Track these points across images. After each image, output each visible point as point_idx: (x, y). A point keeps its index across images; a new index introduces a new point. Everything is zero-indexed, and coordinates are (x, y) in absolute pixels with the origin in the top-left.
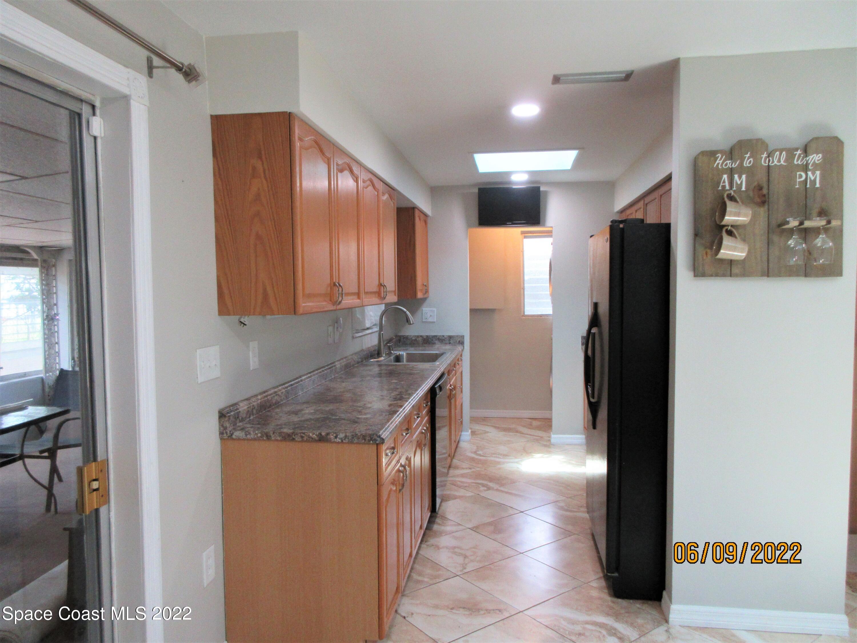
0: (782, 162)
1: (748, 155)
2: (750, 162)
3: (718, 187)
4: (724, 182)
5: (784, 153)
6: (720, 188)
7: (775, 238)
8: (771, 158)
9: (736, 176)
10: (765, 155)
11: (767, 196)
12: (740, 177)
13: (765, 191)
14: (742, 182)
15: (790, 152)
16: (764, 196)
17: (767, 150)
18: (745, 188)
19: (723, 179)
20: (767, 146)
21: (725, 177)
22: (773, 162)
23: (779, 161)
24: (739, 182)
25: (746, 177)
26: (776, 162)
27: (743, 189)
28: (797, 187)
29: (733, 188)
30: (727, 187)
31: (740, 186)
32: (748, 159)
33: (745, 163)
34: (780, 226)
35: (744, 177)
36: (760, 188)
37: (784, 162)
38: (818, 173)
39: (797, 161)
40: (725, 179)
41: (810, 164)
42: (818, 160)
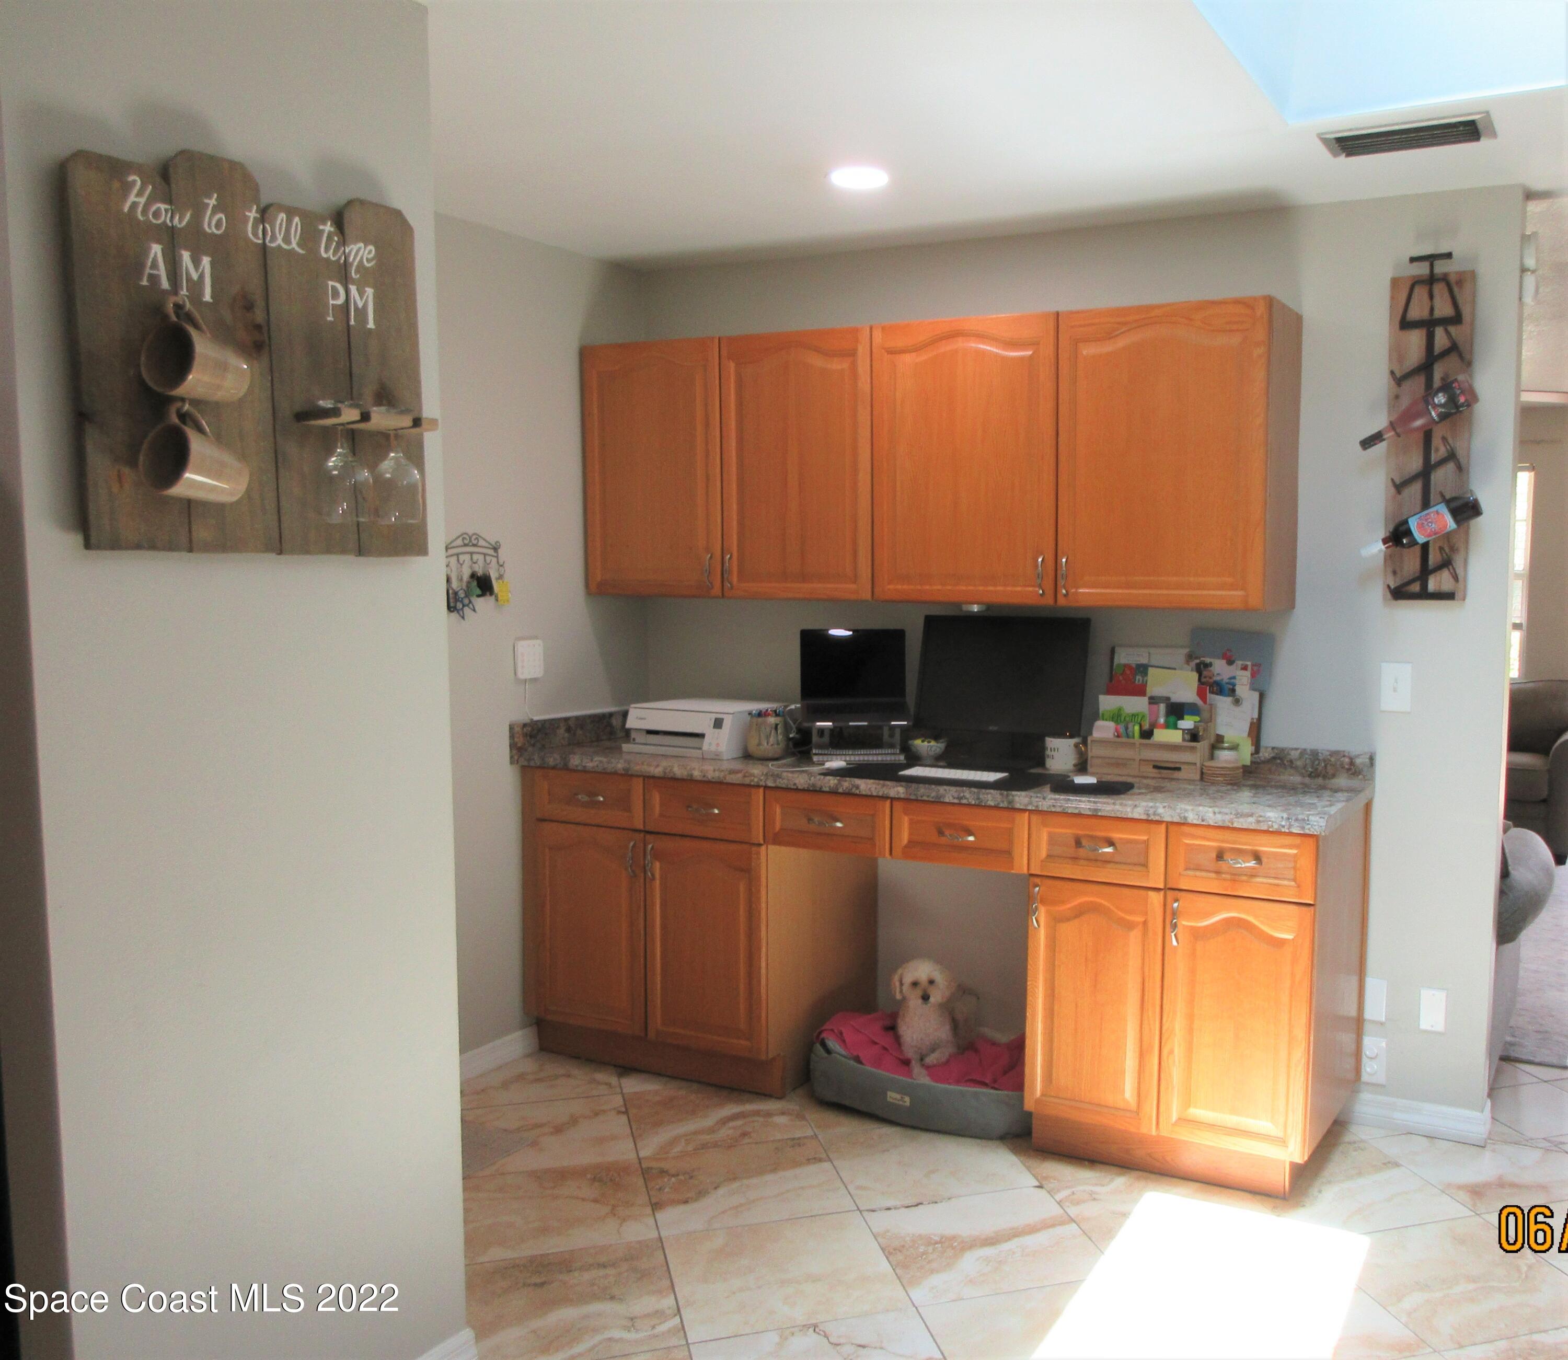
0: (294, 245)
1: (212, 202)
2: (220, 221)
3: (141, 279)
4: (154, 265)
5: (297, 220)
6: (145, 282)
7: (291, 449)
8: (268, 226)
9: (186, 256)
10: (252, 214)
11: (265, 329)
12: (196, 262)
13: (259, 316)
14: (202, 276)
15: (310, 221)
16: (258, 327)
17: (256, 200)
18: (212, 297)
19: (152, 255)
20: (256, 189)
21: (156, 249)
22: (273, 238)
23: (287, 240)
24: (195, 276)
25: (213, 264)
26: (279, 241)
27: (207, 297)
28: (330, 319)
29: (182, 289)
30: (165, 284)
31: (196, 287)
32: (214, 212)
33: (207, 219)
34: (302, 416)
35: (206, 261)
36: (249, 307)
37: (299, 245)
38: (370, 291)
39: (327, 250)
40: (155, 261)
41: (352, 264)
42: (368, 260)
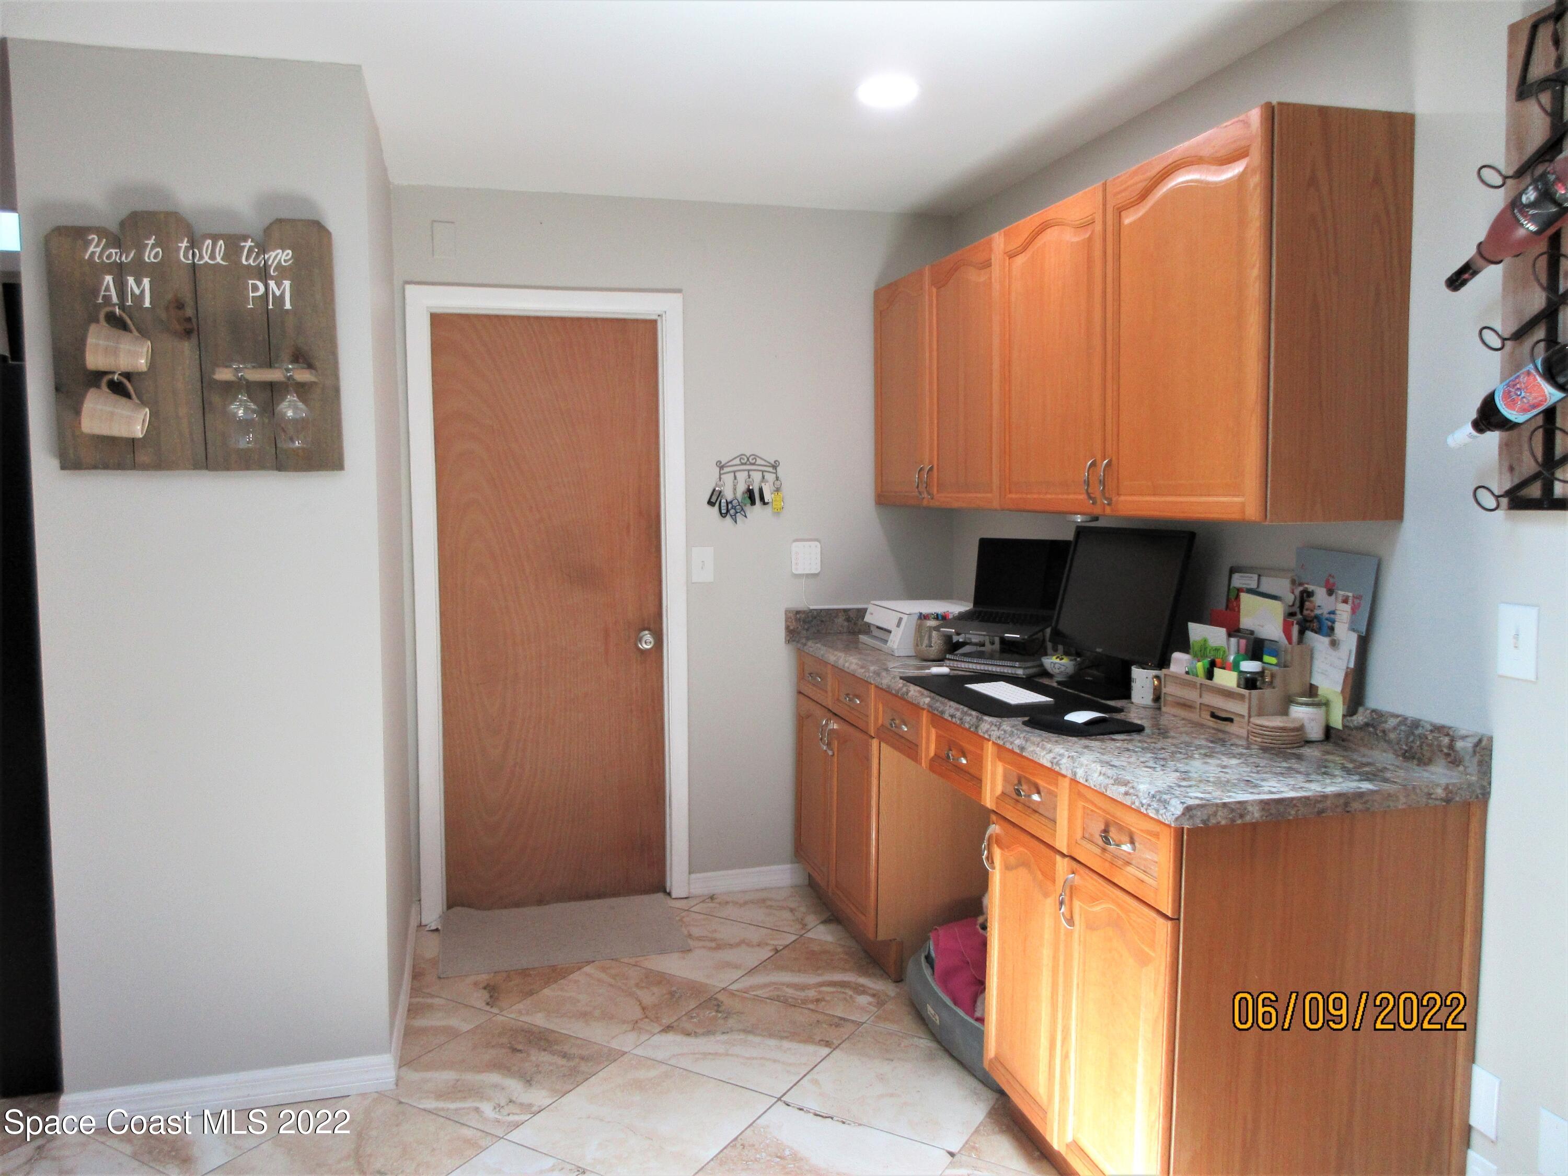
0: (219, 259)
1: (151, 242)
2: (157, 253)
3: (96, 298)
4: (107, 289)
5: (221, 241)
6: (100, 299)
7: (217, 398)
8: (196, 251)
9: (131, 280)
10: (184, 244)
11: (194, 321)
12: (138, 283)
13: (190, 311)
14: (143, 292)
15: (233, 242)
16: (189, 320)
17: (187, 234)
18: (151, 304)
19: (105, 283)
20: (188, 226)
21: (109, 279)
22: (201, 257)
23: (212, 257)
24: (137, 292)
25: (151, 283)
26: (206, 259)
27: (148, 304)
28: (250, 306)
29: (127, 301)
30: (115, 300)
31: (140, 298)
32: (152, 249)
33: (147, 254)
35: (146, 282)
36: (181, 305)
37: (222, 259)
38: (287, 284)
39: (247, 259)
40: (108, 284)
41: (271, 266)
42: (285, 261)
